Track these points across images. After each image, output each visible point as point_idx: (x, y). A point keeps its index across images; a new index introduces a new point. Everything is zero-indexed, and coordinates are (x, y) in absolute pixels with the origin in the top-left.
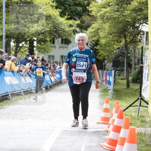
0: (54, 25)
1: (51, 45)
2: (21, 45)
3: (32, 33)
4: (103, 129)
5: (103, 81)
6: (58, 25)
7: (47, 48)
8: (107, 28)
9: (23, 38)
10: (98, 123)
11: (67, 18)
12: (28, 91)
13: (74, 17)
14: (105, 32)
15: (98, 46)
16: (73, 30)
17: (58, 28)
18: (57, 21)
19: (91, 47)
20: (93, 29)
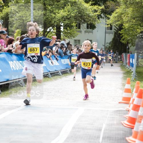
0: (79, 11)
1: (77, 30)
2: (48, 30)
3: (59, 18)
4: (124, 108)
5: (126, 63)
6: (83, 11)
7: (73, 33)
8: (130, 13)
9: (50, 23)
10: (119, 103)
11: (91, 4)
12: (55, 73)
13: (98, 3)
14: (129, 17)
15: (122, 31)
16: (98, 15)
17: (83, 13)
18: (82, 7)
19: (115, 31)
20: (116, 14)
